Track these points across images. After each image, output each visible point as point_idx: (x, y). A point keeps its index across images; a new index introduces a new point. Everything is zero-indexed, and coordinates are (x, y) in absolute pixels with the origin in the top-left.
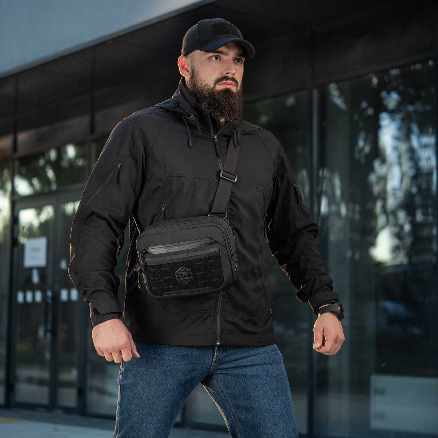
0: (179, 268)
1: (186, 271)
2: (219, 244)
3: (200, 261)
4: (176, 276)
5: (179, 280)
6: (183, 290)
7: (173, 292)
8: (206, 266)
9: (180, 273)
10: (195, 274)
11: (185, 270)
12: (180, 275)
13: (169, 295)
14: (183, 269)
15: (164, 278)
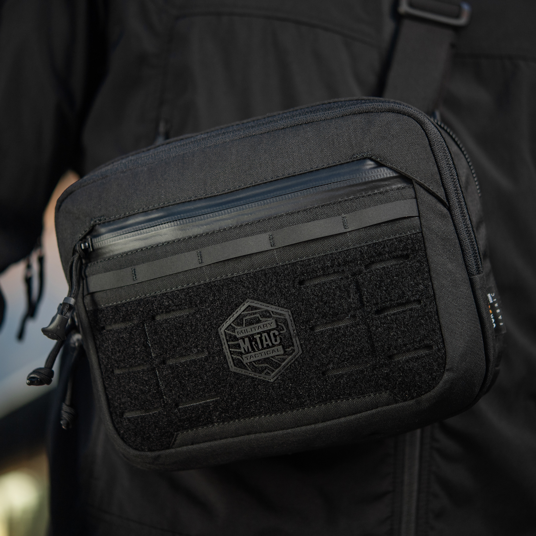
0: (237, 306)
1: (270, 317)
2: (415, 184)
3: (332, 266)
4: (225, 347)
5: (239, 364)
6: (260, 414)
7: (216, 428)
8: (358, 289)
9: (241, 332)
10: (312, 329)
11: (264, 316)
12: (241, 342)
13: (202, 445)
14: (256, 308)
15: (171, 362)
